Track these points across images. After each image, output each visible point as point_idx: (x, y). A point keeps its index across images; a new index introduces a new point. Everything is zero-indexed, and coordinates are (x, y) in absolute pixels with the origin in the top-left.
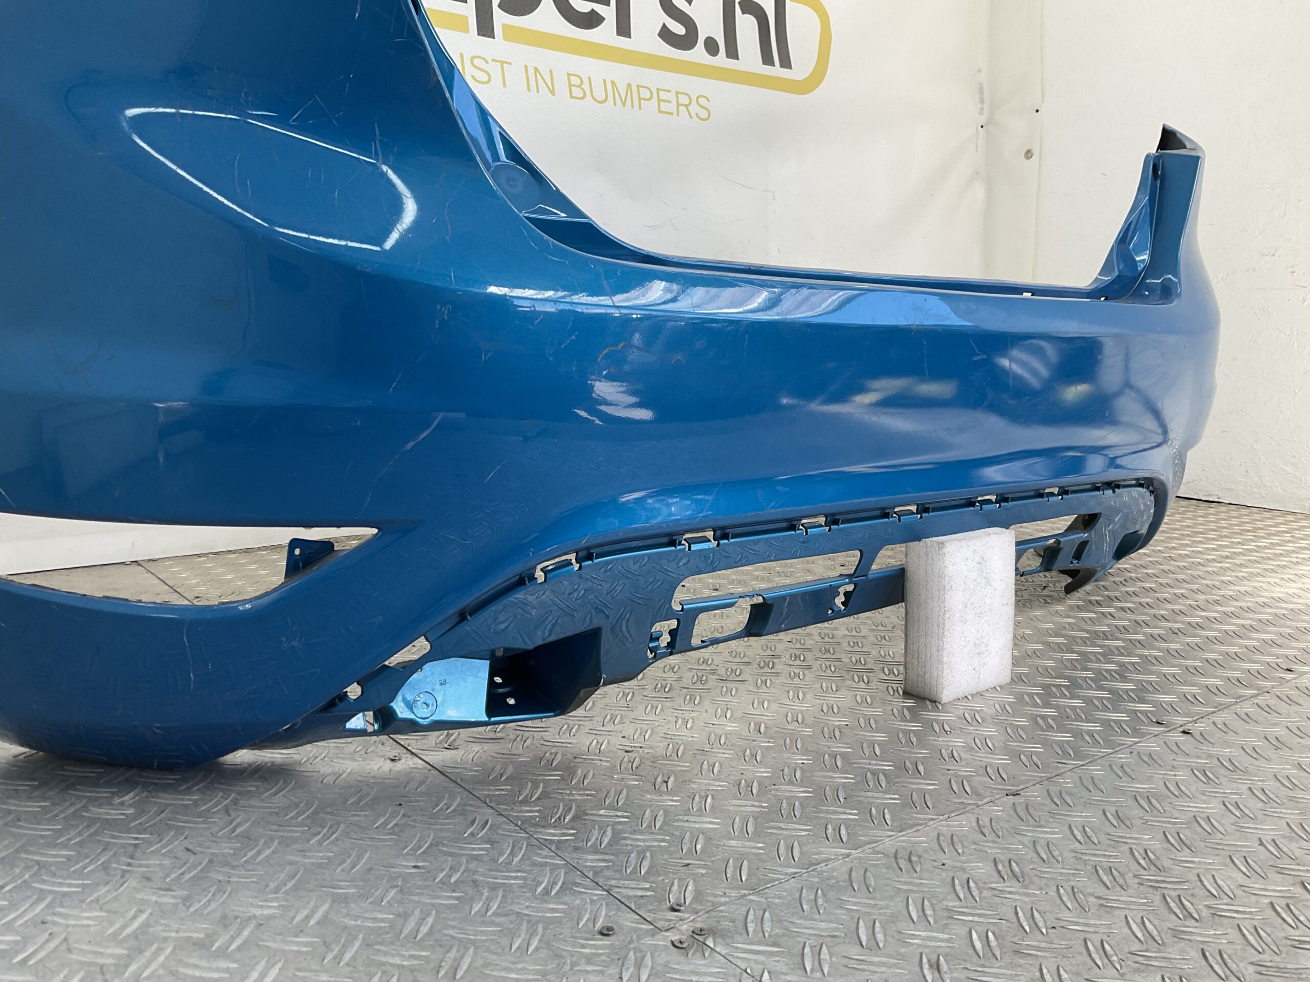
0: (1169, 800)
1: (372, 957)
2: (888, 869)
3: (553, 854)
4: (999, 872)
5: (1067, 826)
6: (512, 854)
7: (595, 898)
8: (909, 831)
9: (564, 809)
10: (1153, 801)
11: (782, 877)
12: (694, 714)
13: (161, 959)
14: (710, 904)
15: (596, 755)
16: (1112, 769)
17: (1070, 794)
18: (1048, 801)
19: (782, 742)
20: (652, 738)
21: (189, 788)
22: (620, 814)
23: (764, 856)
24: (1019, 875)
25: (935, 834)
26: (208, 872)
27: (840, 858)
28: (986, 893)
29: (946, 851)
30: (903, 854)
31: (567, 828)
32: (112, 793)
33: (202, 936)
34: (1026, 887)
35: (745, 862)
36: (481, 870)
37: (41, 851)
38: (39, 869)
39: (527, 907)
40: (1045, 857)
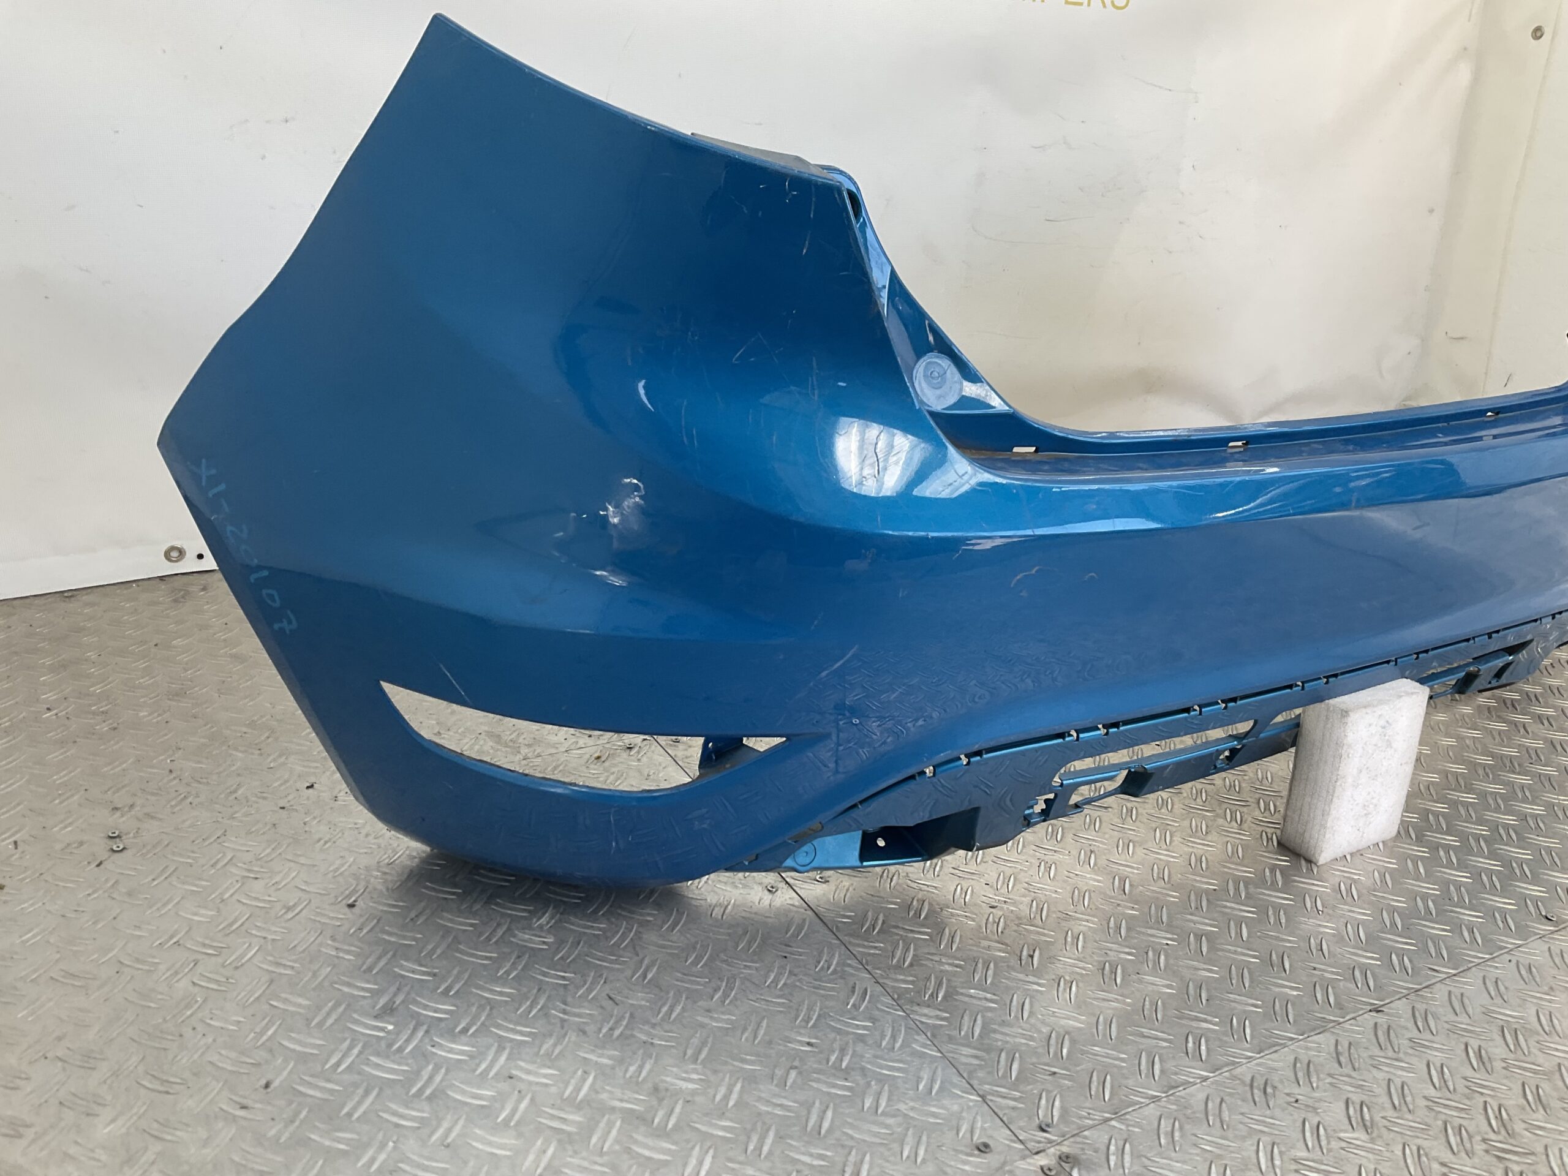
0: (1537, 1038)
1: (786, 1152)
2: (1243, 1101)
3: (929, 1043)
4: (1349, 1118)
5: (1425, 1062)
6: (894, 1038)
7: (971, 1104)
8: (1267, 1052)
9: (935, 983)
10: (1520, 1037)
11: (1143, 1100)
12: (1057, 857)
13: (614, 1132)
14: (1074, 1126)
15: (961, 909)
16: (1485, 983)
17: (1436, 1017)
18: (1411, 1025)
19: (1146, 910)
20: (1015, 889)
21: (595, 912)
22: (989, 996)
23: (1125, 1071)
24: (1368, 1124)
25: (1292, 1058)
26: (633, 1029)
27: (1198, 1081)
28: (1335, 1144)
29: (1301, 1083)
30: (1259, 1082)
31: (940, 1010)
32: (529, 911)
33: (642, 1109)
34: (1372, 1141)
35: (1108, 1077)
36: (867, 1055)
37: (488, 986)
38: (491, 1009)
39: (912, 1109)
40: (1396, 1103)
